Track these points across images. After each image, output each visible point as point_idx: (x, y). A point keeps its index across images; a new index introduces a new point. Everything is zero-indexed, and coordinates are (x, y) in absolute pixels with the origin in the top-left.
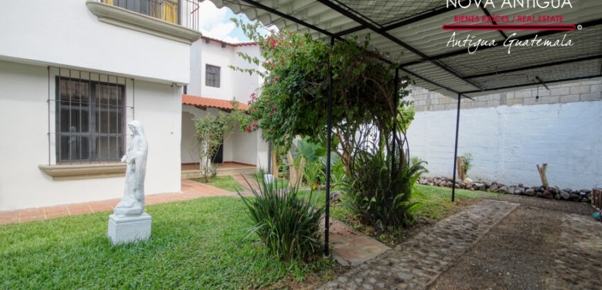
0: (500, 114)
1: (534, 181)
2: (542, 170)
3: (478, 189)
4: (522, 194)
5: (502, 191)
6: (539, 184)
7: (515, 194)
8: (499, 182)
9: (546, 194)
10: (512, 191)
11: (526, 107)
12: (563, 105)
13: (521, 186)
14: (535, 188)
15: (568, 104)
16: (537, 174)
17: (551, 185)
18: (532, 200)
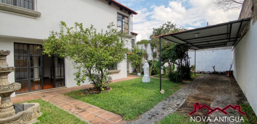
0: (202, 53)
1: (212, 70)
2: (214, 67)
3: (198, 73)
4: (209, 74)
5: (205, 73)
6: (214, 71)
7: (208, 74)
8: (204, 71)
9: (215, 73)
10: (207, 73)
11: (209, 51)
12: (218, 51)
13: (209, 72)
14: (212, 72)
15: (219, 50)
16: (213, 69)
17: (216, 71)
18: (212, 75)
